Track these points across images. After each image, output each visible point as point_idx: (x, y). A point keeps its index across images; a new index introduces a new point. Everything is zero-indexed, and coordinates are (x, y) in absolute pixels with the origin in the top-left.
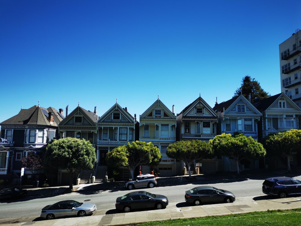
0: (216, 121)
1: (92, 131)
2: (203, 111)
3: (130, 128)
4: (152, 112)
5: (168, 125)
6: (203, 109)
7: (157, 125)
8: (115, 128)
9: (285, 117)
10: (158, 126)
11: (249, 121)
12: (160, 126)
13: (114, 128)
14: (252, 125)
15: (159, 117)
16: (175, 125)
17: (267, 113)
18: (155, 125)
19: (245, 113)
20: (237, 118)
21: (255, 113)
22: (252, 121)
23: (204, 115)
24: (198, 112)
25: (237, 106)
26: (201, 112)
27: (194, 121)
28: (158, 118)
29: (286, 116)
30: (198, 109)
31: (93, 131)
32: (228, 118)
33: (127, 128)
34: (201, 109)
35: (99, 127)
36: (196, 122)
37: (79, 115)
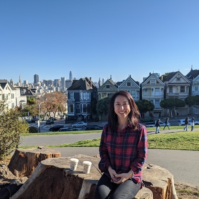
0: (188, 85)
4: (149, 81)
5: (159, 88)
7: (152, 89)
16: (163, 88)
26: (180, 80)
27: (175, 85)
28: (153, 84)
30: (178, 78)
32: (197, 83)
33: (135, 91)
37: (108, 84)
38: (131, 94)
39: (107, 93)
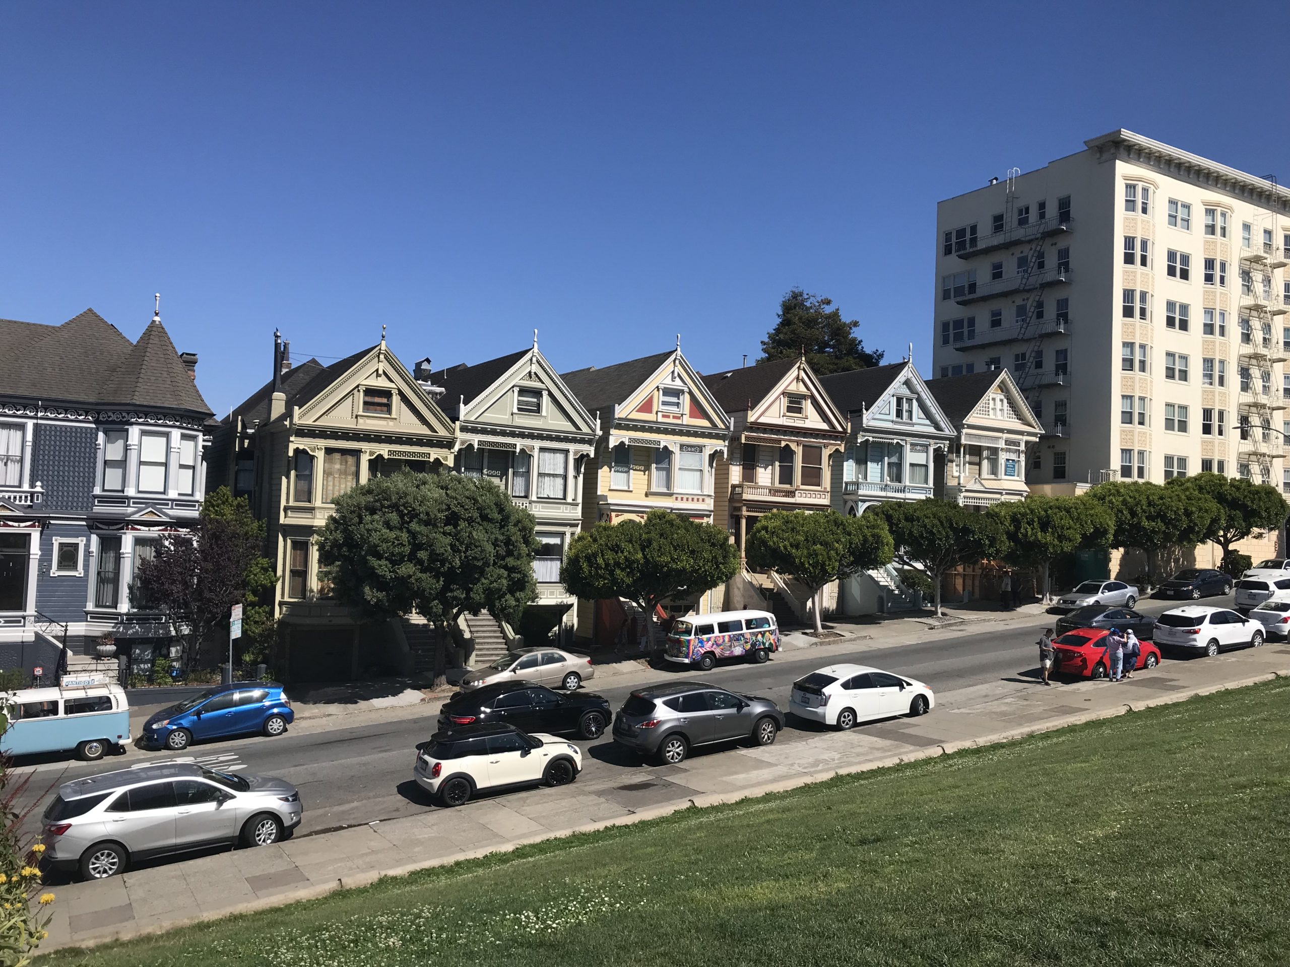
0: (838, 447)
1: (434, 454)
2: (803, 406)
3: (576, 453)
4: (652, 397)
5: (700, 449)
6: (804, 401)
7: (666, 447)
8: (522, 451)
9: (1004, 446)
10: (672, 452)
11: (919, 451)
12: (675, 449)
13: (518, 450)
14: (926, 466)
15: (674, 417)
16: (722, 452)
17: (965, 431)
18: (662, 446)
19: (913, 425)
20: (892, 439)
21: (938, 427)
22: (927, 452)
23: (808, 424)
24: (790, 409)
25: (895, 398)
26: (799, 410)
27: (779, 441)
28: (671, 420)
29: (1008, 442)
30: (791, 402)
31: (436, 456)
32: (871, 439)
33: (566, 452)
34: (799, 403)
35: (463, 443)
36: (783, 444)
38: (540, 475)
39: (369, 451)
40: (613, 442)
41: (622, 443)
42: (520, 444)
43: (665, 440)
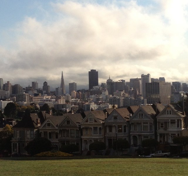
2: (117, 118)
3: (76, 130)
9: (170, 121)
11: (146, 124)
12: (93, 128)
16: (101, 128)
19: (143, 119)
20: (138, 122)
22: (148, 124)
23: (118, 121)
27: (113, 125)
33: (74, 130)
37: (49, 122)
38: (71, 133)
39: (48, 131)
40: (81, 128)
41: (83, 128)
42: (67, 129)
43: (90, 127)
